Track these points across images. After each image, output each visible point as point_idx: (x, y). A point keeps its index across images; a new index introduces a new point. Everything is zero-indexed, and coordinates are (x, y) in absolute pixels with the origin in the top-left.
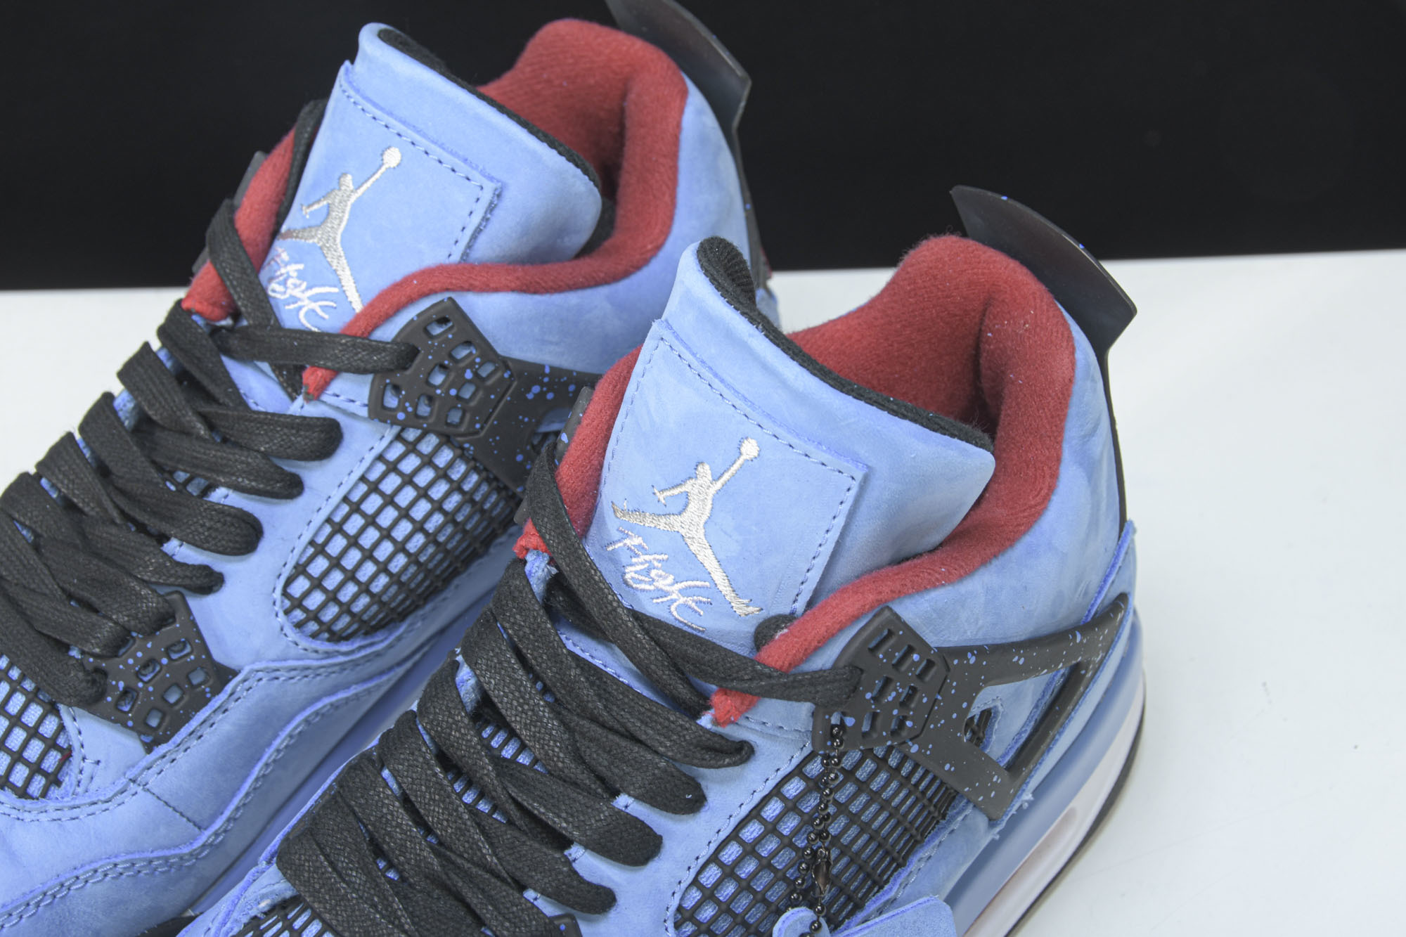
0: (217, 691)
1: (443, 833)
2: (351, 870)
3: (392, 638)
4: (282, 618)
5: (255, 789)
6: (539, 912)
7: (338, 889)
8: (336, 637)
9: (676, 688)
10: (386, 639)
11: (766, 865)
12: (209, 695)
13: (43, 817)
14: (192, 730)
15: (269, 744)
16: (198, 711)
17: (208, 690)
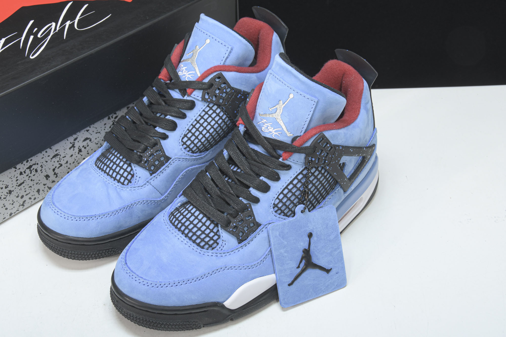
0: (167, 162)
1: (221, 186)
2: (200, 194)
3: (205, 154)
4: (181, 146)
5: (174, 187)
6: (243, 202)
7: (197, 198)
8: (193, 152)
9: (274, 154)
10: (204, 154)
11: (294, 194)
12: (165, 163)
13: (128, 189)
14: (161, 171)
15: (178, 177)
16: (162, 166)
17: (165, 161)
